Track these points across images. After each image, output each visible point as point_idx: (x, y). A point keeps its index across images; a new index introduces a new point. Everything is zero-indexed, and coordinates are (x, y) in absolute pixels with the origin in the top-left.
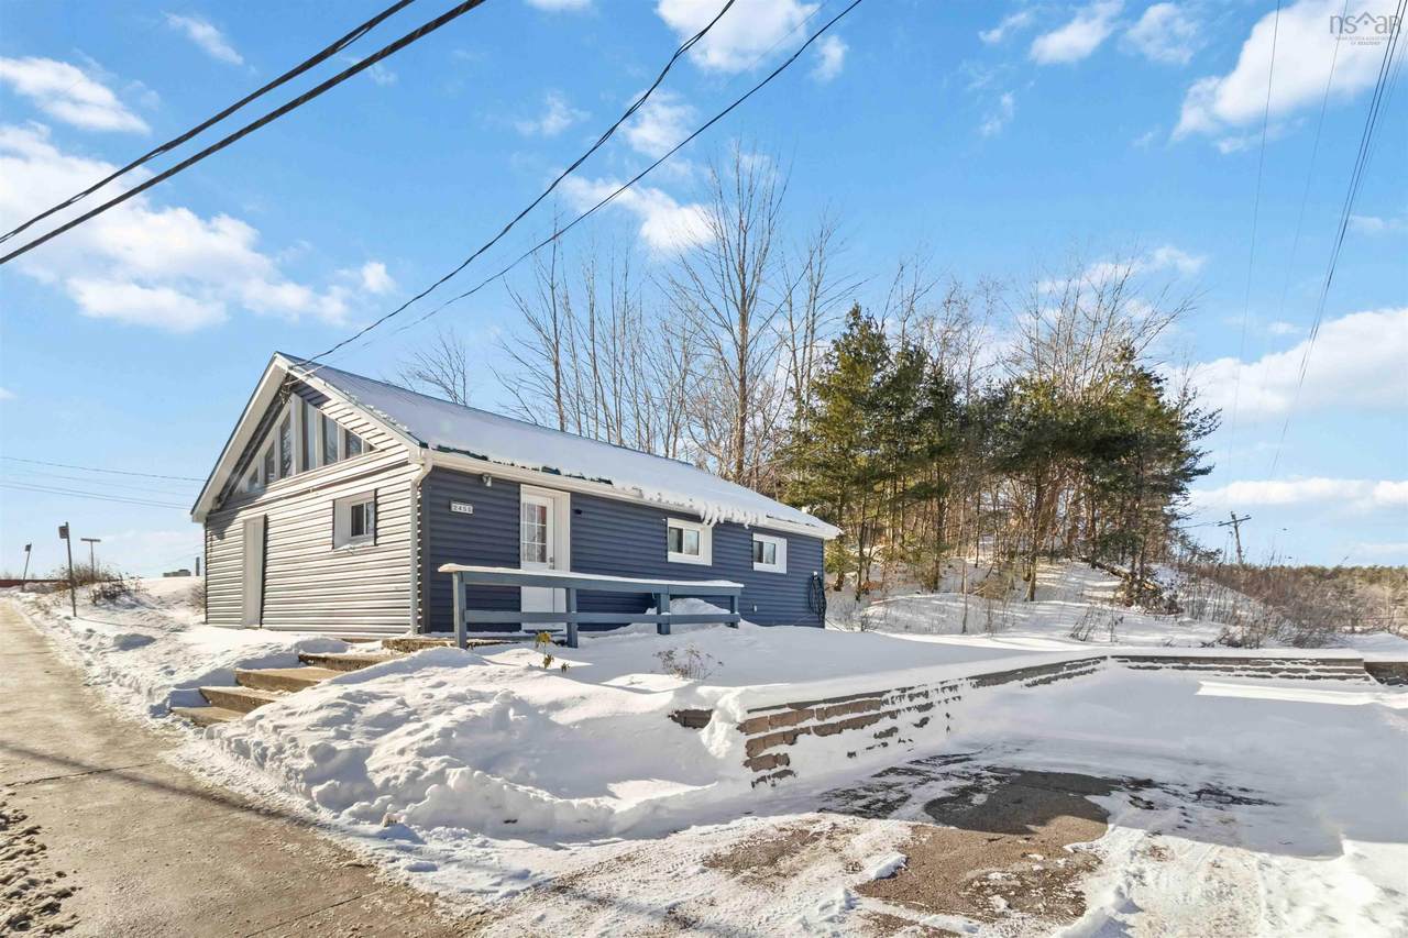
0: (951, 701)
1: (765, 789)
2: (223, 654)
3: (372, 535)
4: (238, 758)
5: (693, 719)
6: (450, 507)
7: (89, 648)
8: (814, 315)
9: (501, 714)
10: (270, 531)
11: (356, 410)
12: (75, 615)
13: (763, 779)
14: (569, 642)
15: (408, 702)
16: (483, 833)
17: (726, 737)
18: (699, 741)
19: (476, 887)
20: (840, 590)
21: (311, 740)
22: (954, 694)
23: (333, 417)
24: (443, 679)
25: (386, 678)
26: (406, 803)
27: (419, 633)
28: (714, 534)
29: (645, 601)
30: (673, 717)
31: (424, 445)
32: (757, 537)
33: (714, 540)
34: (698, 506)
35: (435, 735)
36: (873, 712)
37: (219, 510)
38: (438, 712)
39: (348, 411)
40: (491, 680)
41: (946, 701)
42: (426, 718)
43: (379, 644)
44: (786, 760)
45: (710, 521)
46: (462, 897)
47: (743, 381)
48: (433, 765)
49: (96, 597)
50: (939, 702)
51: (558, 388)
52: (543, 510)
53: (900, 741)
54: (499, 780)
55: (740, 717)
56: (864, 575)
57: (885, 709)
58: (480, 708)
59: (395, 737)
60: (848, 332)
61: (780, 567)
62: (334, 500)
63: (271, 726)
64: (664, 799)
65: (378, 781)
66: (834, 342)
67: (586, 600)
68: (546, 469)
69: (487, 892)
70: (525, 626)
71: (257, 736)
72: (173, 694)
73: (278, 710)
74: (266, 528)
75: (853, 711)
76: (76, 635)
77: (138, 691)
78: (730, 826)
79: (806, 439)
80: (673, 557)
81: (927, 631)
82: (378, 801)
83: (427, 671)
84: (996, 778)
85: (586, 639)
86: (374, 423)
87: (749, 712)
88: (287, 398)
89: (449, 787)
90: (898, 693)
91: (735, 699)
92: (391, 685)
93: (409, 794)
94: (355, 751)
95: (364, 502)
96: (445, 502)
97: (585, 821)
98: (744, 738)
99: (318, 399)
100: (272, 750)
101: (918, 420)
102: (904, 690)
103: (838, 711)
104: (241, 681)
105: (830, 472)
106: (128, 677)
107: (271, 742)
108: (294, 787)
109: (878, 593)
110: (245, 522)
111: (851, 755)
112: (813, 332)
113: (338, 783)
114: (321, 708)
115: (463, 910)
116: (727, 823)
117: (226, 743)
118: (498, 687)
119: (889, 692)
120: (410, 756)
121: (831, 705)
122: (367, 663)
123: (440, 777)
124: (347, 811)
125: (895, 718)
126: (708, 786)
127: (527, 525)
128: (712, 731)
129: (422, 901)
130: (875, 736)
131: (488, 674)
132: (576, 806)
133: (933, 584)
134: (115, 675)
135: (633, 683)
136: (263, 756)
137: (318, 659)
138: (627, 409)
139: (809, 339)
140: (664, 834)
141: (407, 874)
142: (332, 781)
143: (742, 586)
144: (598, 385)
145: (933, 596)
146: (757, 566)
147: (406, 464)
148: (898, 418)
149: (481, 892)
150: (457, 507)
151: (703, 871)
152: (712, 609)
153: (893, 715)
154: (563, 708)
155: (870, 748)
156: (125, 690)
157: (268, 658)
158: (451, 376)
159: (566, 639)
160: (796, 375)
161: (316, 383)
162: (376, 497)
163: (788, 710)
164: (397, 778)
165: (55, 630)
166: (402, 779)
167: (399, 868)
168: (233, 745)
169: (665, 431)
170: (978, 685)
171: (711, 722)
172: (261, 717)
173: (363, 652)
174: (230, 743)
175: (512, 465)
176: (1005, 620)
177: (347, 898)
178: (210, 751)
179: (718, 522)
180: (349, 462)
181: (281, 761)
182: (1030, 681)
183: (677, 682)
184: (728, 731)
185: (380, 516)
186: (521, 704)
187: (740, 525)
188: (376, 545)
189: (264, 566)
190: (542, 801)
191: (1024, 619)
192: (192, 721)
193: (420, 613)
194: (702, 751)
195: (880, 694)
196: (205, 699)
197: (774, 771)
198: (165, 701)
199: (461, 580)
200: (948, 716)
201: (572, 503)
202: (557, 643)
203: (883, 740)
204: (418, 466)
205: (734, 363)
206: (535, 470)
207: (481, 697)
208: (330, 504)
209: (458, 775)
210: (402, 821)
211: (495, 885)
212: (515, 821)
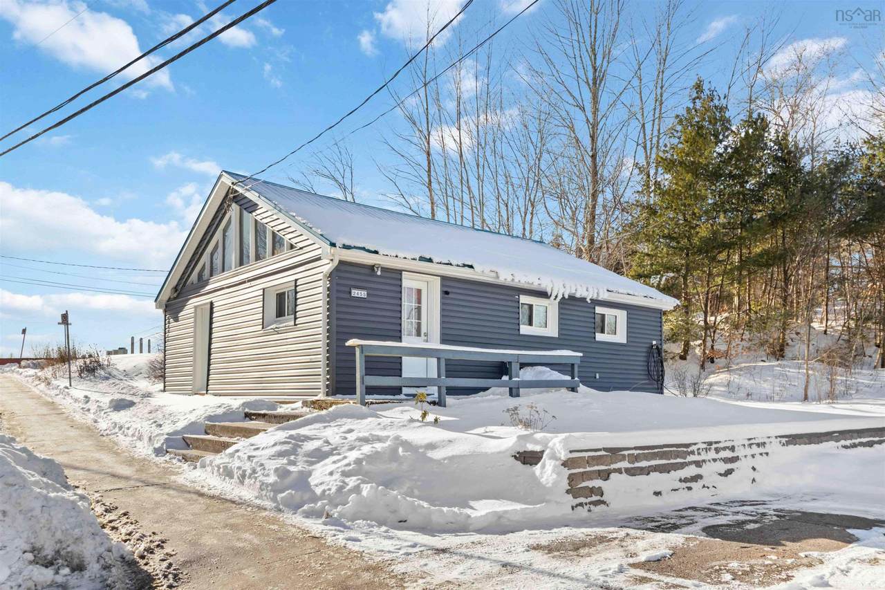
0: (758, 456)
1: (582, 512)
2: (191, 412)
3: (293, 316)
4: (224, 479)
5: (529, 458)
6: (350, 293)
7: (89, 410)
8: (662, 88)
9: (394, 451)
10: (214, 315)
11: (281, 215)
12: (71, 386)
13: (581, 504)
14: (439, 403)
15: (330, 441)
16: (386, 526)
17: (553, 471)
18: (534, 473)
19: (386, 549)
20: (685, 359)
21: (272, 465)
22: (761, 450)
23: (265, 221)
24: (352, 427)
25: (312, 427)
26: (336, 506)
27: (327, 395)
28: (560, 308)
29: (501, 369)
30: (515, 457)
31: (333, 245)
32: (599, 310)
33: (560, 314)
34: (546, 285)
35: (352, 463)
36: (679, 460)
37: (175, 298)
38: (352, 448)
39: (275, 217)
40: (384, 428)
41: (753, 456)
42: (344, 452)
43: (299, 404)
44: (600, 492)
45: (556, 297)
46: (379, 553)
47: (594, 157)
48: (352, 482)
49: (81, 371)
50: (745, 456)
51: (429, 176)
52: (419, 292)
53: (704, 486)
54: (395, 492)
55: (563, 455)
56: (709, 344)
57: (690, 458)
58: (379, 446)
59: (326, 465)
60: (691, 106)
61: (621, 337)
62: (264, 289)
63: (246, 457)
64: (506, 512)
65: (318, 491)
66: (677, 116)
67: (453, 368)
68: (422, 259)
69: (393, 552)
70: (405, 390)
71: (237, 463)
72: (166, 440)
73: (248, 446)
74: (212, 313)
75: (661, 458)
76: (76, 400)
77: (140, 438)
78: (552, 531)
79: (652, 211)
80: (525, 330)
81: (769, 399)
82: (319, 504)
83: (340, 422)
84: (778, 516)
85: (454, 401)
86: (295, 227)
87: (571, 452)
88: (229, 206)
89: (364, 497)
90: (705, 446)
91: (560, 442)
92: (316, 431)
93: (338, 500)
94: (301, 472)
95: (286, 290)
96: (347, 289)
97: (452, 523)
98: (566, 472)
99: (251, 207)
100: (249, 472)
101: (763, 186)
102: (710, 444)
103: (646, 457)
104: (209, 431)
105: (674, 244)
106: (131, 429)
107: (248, 467)
108: (266, 495)
109: (721, 362)
110: (196, 307)
111: (657, 494)
112: (661, 104)
113: (293, 492)
114: (275, 445)
115: (380, 559)
116: (550, 530)
117: (216, 469)
118: (391, 433)
119: (695, 444)
120: (337, 476)
121: (641, 452)
122: (295, 417)
123: (357, 490)
124: (300, 510)
125: (701, 467)
126: (539, 506)
127: (407, 304)
128: (543, 467)
129: (356, 554)
130: (681, 480)
131: (383, 425)
132: (445, 512)
133: (779, 352)
134: (121, 428)
135: (487, 432)
136: (243, 476)
137: (259, 415)
138: (488, 190)
139: (657, 111)
140: (504, 533)
141: (344, 541)
142: (290, 491)
143: (581, 354)
144: (463, 169)
145: (777, 363)
146: (599, 337)
147: (319, 259)
148: (742, 186)
149: (389, 552)
150: (356, 293)
151: (528, 551)
152: (556, 376)
153: (698, 464)
154: (435, 448)
155: (675, 490)
156: (129, 439)
157: (225, 414)
158: (342, 171)
159: (437, 400)
160: (645, 148)
161: (252, 196)
162: (296, 286)
163: (603, 453)
164: (330, 489)
165: (57, 397)
166: (334, 489)
167: (339, 539)
168: (221, 470)
169: (523, 210)
170: (788, 443)
171: (542, 460)
172: (237, 451)
173: (289, 410)
174: (219, 468)
175: (397, 256)
176: (848, 388)
177: (313, 551)
178: (204, 476)
179: (563, 298)
180: (276, 258)
181: (256, 478)
182: (848, 443)
183: (521, 431)
184: (555, 466)
185: (299, 302)
186: (406, 445)
187: (583, 300)
188: (295, 325)
189: (210, 344)
190: (423, 507)
191: (868, 386)
192: (183, 458)
193: (328, 379)
194: (535, 480)
195: (687, 446)
196: (187, 444)
197: (590, 499)
198: (163, 444)
199: (362, 352)
200: (754, 469)
201: (442, 285)
202: (430, 403)
203: (688, 484)
204: (328, 261)
205: (586, 142)
206: (414, 259)
207: (379, 439)
208: (261, 292)
209: (369, 487)
210: (335, 516)
211: (397, 549)
212: (405, 521)
